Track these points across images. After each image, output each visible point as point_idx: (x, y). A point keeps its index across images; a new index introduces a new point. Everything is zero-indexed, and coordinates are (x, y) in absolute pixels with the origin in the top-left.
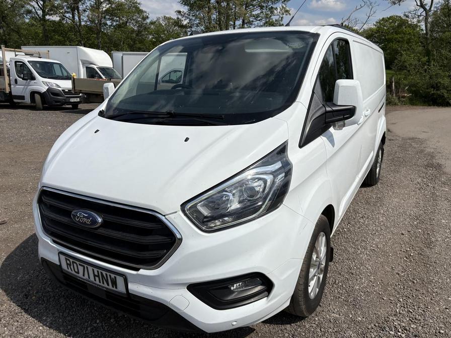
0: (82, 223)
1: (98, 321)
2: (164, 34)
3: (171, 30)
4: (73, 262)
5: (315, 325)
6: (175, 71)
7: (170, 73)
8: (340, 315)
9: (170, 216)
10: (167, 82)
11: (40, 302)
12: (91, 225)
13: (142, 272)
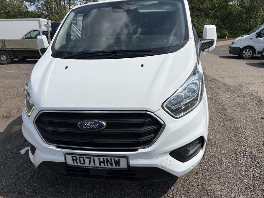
0: (90, 129)
1: (86, 194)
2: (9, 7)
3: (14, 4)
4: (80, 158)
5: (207, 161)
6: (34, 31)
7: (31, 32)
8: (214, 152)
9: (157, 112)
10: (29, 38)
11: (34, 194)
12: (98, 128)
13: (140, 151)
